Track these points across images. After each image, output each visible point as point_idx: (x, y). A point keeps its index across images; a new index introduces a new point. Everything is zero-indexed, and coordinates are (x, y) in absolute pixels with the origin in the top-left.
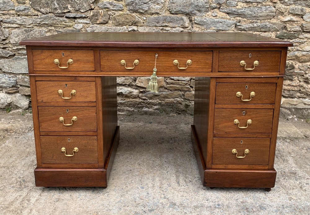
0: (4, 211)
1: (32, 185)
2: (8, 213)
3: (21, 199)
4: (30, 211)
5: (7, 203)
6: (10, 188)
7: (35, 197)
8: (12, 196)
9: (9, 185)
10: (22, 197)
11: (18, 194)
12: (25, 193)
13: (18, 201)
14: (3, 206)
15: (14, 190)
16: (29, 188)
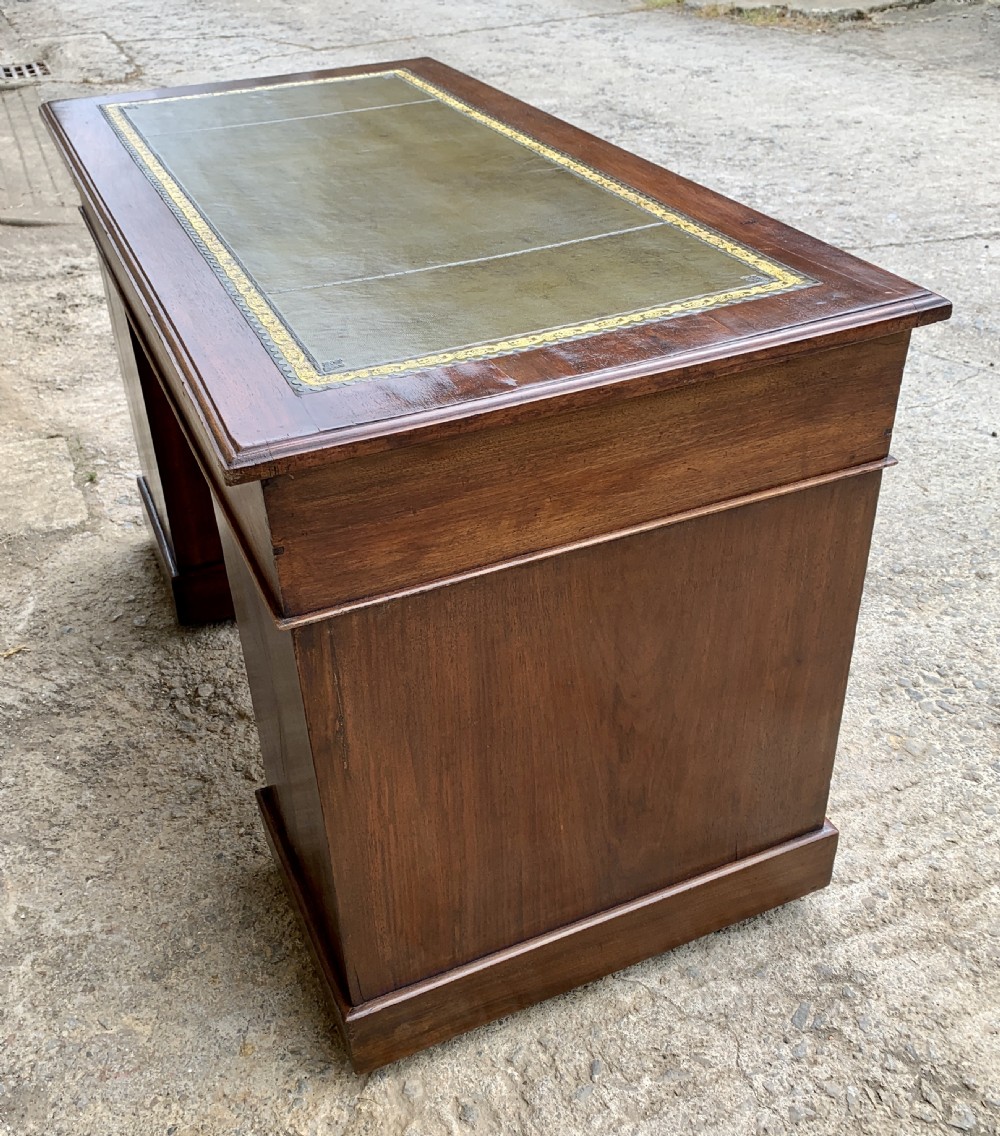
0: (967, 934)
1: (800, 959)
2: (961, 916)
3: (888, 933)
4: (902, 865)
5: (937, 961)
6: (875, 1031)
7: (843, 897)
8: (899, 979)
9: (866, 1048)
10: (878, 937)
11: (878, 965)
12: (855, 945)
13: (902, 930)
14: (957, 960)
15: (872, 1001)
16: (823, 956)
